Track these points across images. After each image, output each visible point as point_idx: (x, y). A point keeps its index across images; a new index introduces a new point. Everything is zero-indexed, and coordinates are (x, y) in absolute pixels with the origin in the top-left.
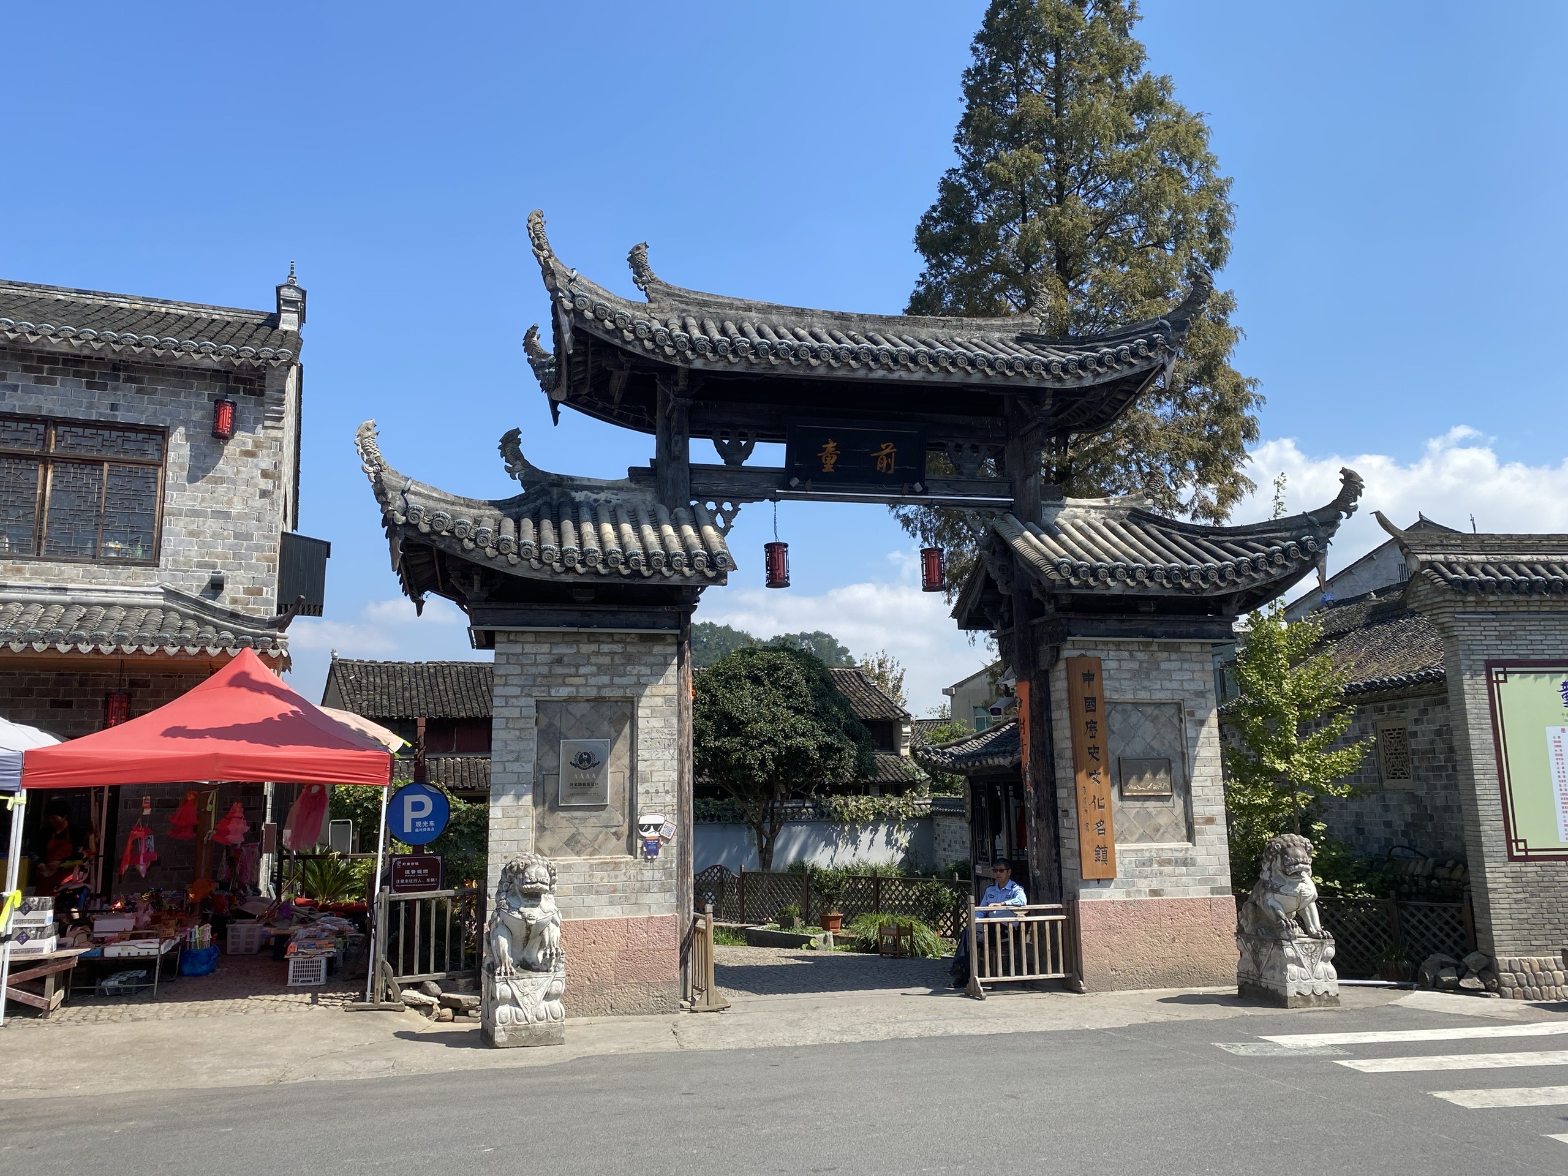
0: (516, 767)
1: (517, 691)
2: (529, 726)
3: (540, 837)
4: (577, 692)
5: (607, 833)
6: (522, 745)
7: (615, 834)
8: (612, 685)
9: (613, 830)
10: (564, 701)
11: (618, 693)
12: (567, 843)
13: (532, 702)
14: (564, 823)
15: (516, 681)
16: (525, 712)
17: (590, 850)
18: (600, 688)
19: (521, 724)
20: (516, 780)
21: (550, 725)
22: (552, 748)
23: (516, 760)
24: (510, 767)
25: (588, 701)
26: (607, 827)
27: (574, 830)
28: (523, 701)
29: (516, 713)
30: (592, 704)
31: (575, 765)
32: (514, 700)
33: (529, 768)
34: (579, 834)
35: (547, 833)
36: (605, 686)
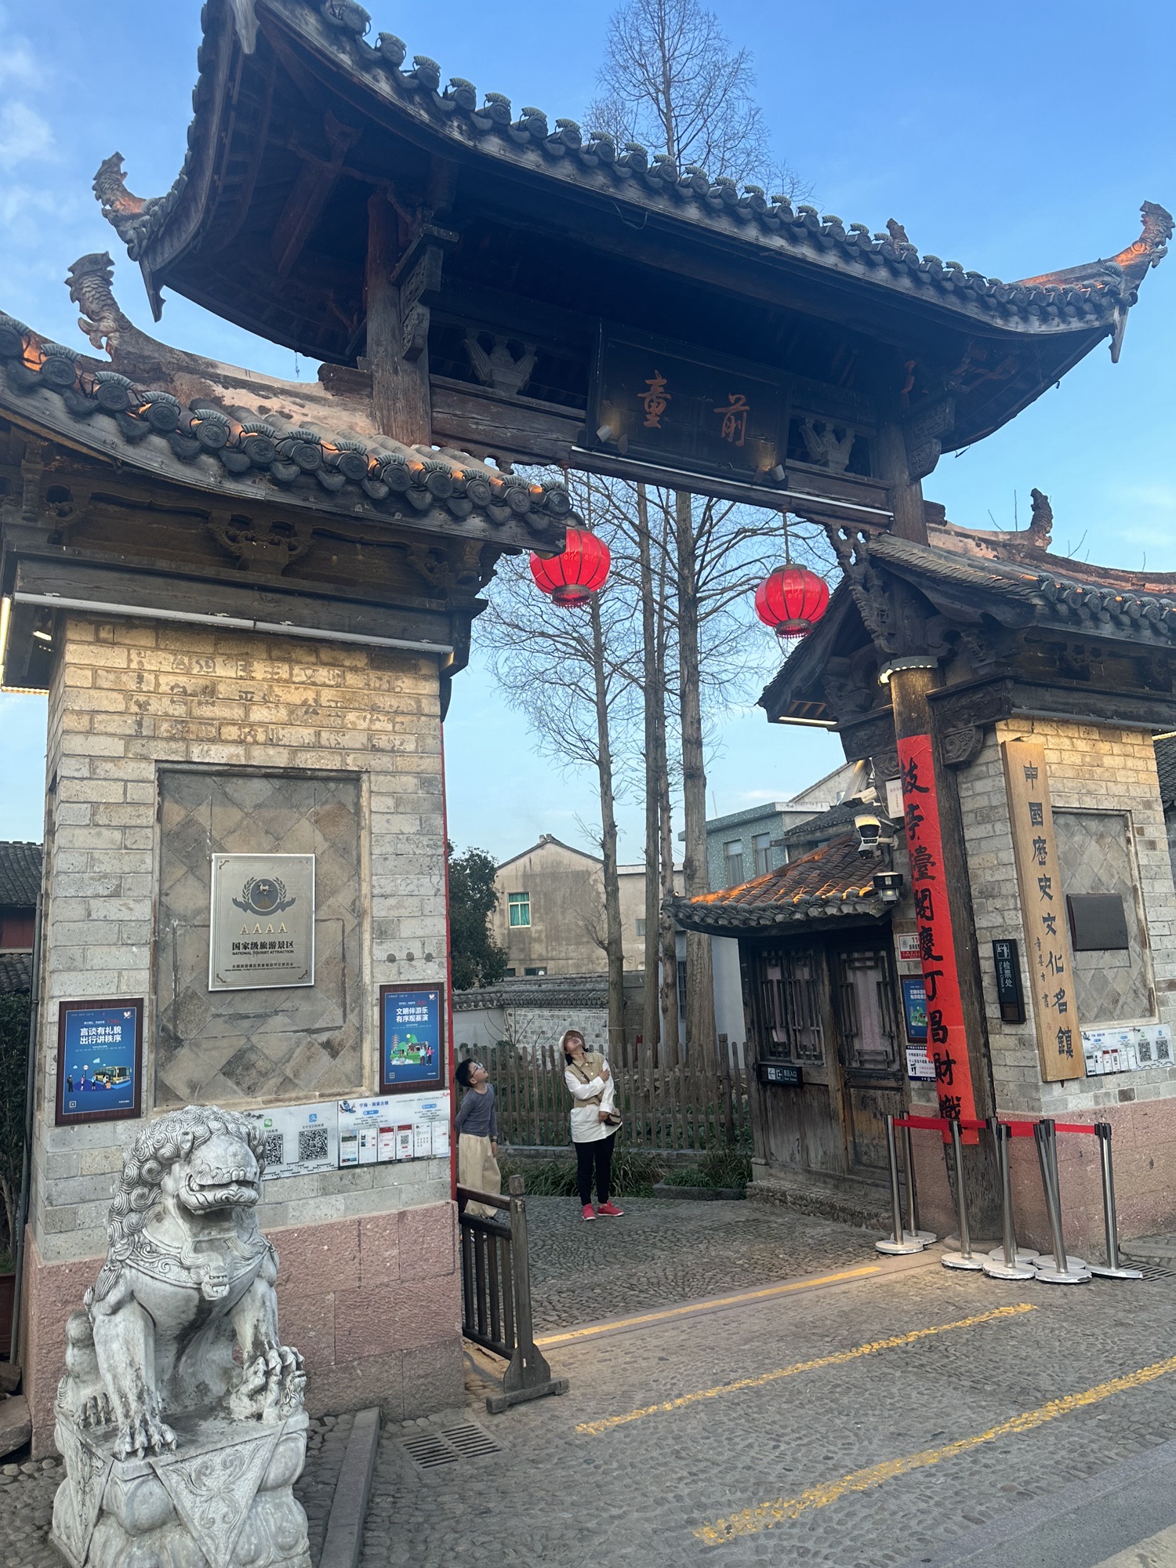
0: (113, 909)
1: (117, 747)
2: (143, 821)
3: (169, 1059)
4: (248, 755)
5: (310, 1045)
6: (129, 862)
7: (327, 1045)
8: (317, 746)
9: (324, 1037)
10: (219, 774)
11: (332, 763)
12: (228, 1071)
13: (150, 772)
14: (218, 1027)
15: (115, 725)
16: (135, 793)
17: (273, 1082)
18: (294, 750)
19: (124, 816)
20: (114, 938)
21: (189, 822)
22: (192, 869)
23: (116, 894)
24: (100, 908)
25: (267, 776)
26: (310, 1031)
27: (242, 1043)
28: (131, 770)
29: (114, 793)
30: (277, 783)
31: (245, 907)
32: (109, 766)
33: (144, 911)
34: (253, 1048)
35: (183, 1052)
36: (305, 748)
